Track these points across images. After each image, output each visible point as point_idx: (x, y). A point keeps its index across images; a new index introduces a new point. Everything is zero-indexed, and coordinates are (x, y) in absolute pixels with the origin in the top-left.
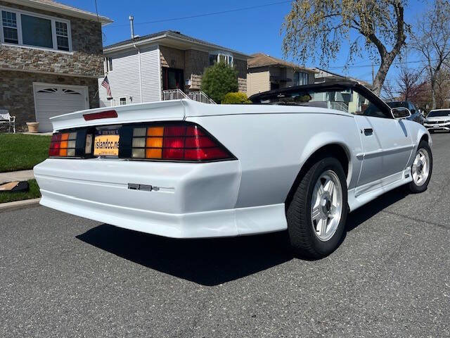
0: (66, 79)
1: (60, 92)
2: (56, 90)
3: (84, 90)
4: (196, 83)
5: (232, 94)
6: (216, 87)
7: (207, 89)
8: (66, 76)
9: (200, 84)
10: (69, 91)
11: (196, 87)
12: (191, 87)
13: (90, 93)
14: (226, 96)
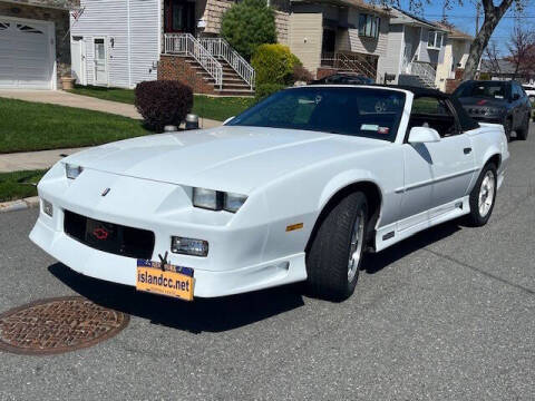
0: (24, 9)
1: (13, 29)
2: (8, 25)
3: (49, 28)
4: (212, 25)
5: (268, 46)
6: (246, 34)
7: (231, 36)
8: (22, 5)
9: (219, 25)
10: (26, 28)
11: (212, 30)
12: (206, 30)
13: (57, 32)
14: (258, 49)
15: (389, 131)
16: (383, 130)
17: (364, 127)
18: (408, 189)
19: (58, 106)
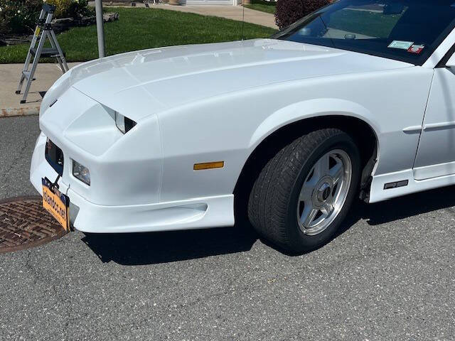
15: (422, 51)
16: (416, 48)
17: (395, 44)
18: (428, 129)
19: (221, 19)
